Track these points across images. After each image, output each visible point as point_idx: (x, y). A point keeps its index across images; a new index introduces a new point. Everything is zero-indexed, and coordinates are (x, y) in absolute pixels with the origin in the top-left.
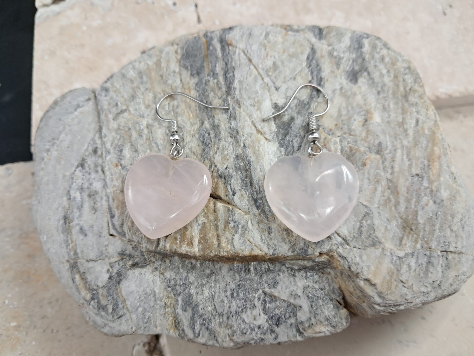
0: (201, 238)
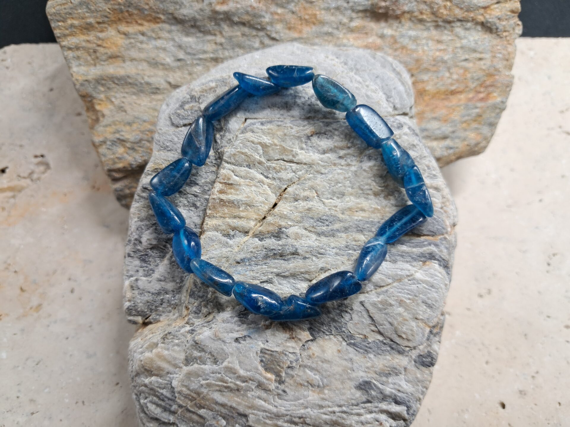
0: (225, 202)
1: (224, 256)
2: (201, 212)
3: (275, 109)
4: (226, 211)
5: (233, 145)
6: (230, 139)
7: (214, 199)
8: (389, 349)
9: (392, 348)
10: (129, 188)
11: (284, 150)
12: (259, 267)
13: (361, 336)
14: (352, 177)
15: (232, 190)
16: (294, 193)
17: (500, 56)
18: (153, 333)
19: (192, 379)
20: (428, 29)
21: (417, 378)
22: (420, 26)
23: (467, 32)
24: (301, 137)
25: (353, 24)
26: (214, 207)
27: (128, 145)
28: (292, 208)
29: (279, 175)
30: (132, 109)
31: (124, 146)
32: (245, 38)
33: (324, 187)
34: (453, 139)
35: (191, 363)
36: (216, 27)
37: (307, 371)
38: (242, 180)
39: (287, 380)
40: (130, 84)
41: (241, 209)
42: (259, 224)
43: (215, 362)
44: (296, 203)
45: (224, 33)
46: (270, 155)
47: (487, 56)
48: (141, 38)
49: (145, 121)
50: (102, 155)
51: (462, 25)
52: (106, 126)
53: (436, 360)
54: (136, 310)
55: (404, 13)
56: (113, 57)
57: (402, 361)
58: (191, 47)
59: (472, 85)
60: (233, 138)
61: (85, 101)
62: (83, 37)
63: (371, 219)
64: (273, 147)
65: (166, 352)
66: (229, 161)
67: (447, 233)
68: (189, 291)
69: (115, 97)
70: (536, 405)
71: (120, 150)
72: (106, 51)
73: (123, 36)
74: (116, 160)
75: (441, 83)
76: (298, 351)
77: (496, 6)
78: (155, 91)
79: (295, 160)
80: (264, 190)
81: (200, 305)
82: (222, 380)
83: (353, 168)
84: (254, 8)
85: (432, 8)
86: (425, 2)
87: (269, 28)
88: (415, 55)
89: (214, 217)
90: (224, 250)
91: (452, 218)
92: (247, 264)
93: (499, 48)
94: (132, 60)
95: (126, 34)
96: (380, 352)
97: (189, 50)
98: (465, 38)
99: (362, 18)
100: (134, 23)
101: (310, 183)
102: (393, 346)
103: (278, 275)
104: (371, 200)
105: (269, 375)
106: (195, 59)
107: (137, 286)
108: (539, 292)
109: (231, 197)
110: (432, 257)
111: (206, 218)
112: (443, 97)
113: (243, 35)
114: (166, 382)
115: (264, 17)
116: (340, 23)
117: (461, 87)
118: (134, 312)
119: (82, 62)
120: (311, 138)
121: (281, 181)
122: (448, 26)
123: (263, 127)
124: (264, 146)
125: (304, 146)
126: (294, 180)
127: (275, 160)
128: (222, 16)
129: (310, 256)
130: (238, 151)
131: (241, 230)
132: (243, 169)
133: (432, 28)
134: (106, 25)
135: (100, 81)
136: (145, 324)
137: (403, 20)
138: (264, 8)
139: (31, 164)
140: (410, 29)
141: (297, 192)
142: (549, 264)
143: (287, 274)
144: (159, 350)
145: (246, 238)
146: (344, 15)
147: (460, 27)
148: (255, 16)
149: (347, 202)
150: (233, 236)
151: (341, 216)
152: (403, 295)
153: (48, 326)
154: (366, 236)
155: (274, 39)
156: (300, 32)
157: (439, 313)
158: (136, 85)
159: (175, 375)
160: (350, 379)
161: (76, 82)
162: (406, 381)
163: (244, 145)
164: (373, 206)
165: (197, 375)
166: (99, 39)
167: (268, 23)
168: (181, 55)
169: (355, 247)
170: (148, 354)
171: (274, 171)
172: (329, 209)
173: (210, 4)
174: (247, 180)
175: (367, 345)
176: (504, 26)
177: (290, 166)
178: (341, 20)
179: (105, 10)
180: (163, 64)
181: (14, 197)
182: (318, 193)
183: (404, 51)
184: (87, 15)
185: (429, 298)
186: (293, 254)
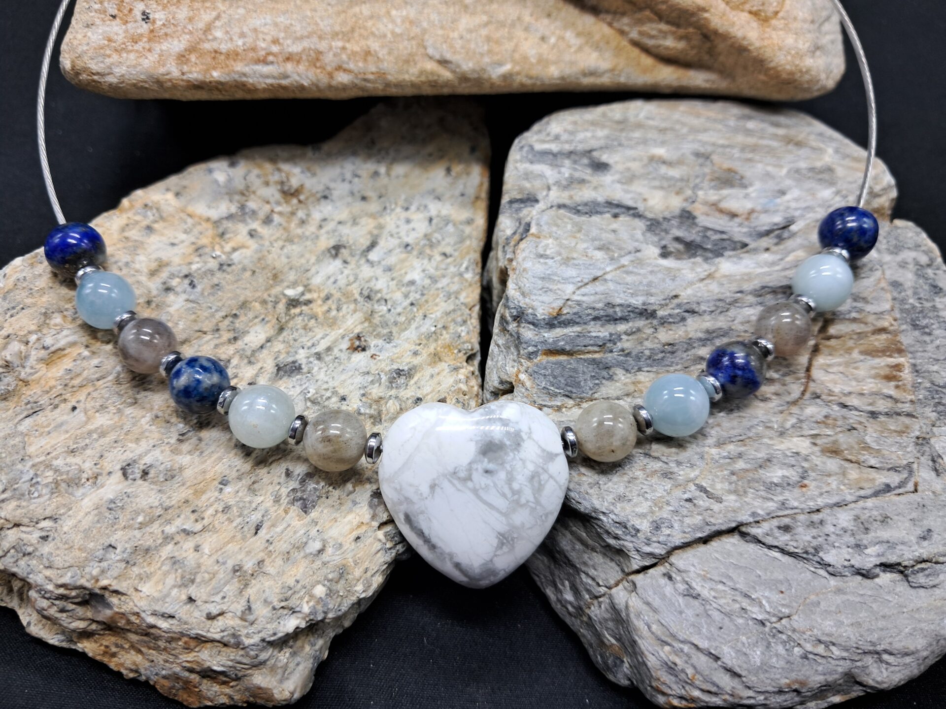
0: (884, 354)
3: (879, 518)
35: (824, 168)
43: (797, 171)
79: (810, 440)
82: (777, 157)
96: (590, 204)
109: (878, 362)
160: (620, 173)
162: (545, 176)
175: (611, 210)
177: (812, 429)
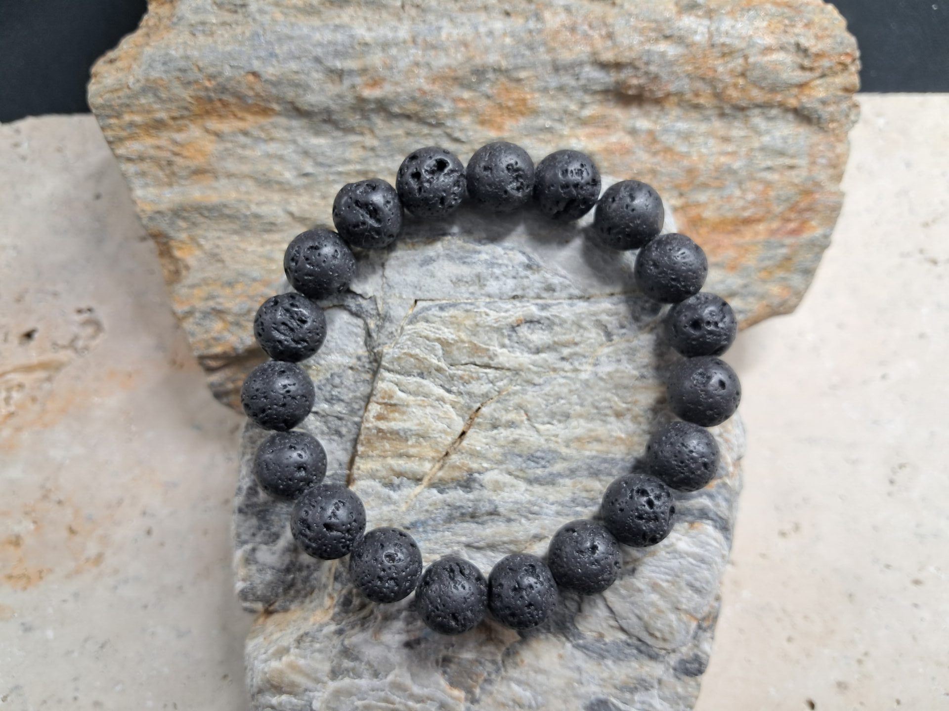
0: (385, 434)
1: (385, 518)
2: (349, 444)
3: (461, 284)
4: (388, 446)
5: (397, 343)
6: (392, 333)
7: (368, 428)
8: (635, 652)
9: (640, 651)
10: (233, 381)
11: (475, 349)
12: (439, 534)
13: (594, 634)
14: (581, 389)
15: (397, 415)
16: (492, 415)
17: (823, 161)
18: (281, 630)
19: (342, 698)
20: (707, 119)
21: (677, 693)
22: (694, 115)
23: (771, 124)
24: (502, 329)
25: (587, 113)
26: (369, 441)
27: (230, 318)
28: (489, 440)
29: (469, 387)
30: (233, 258)
31: (224, 320)
32: (411, 139)
33: (539, 405)
34: (743, 296)
35: (340, 677)
36: (364, 123)
37: (514, 686)
38: (411, 398)
39: (483, 697)
40: (229, 216)
41: (410, 443)
42: (438, 465)
43: (376, 675)
44: (495, 431)
45: (377, 132)
46: (454, 358)
47: (803, 162)
48: (242, 139)
49: (254, 280)
50: (189, 333)
51: (763, 113)
52: (193, 286)
53: (706, 666)
54: (254, 594)
55: (668, 95)
56: (199, 172)
57: (656, 670)
58: (323, 153)
59: (778, 209)
60: (397, 330)
61: (158, 243)
62: (149, 141)
63: (610, 455)
64: (459, 344)
65: (302, 662)
66: (391, 367)
67: (727, 475)
68: (333, 570)
69: (205, 238)
70: (862, 703)
71: (217, 326)
72: (188, 163)
73: (213, 138)
74: (212, 342)
75: (727, 207)
76: (499, 658)
77: (818, 82)
78: (269, 228)
79: (493, 363)
80: (445, 413)
81: (350, 593)
82: (386, 700)
83: (583, 376)
84: (424, 93)
85: (715, 88)
86: (703, 79)
87: (449, 123)
88: (686, 163)
89: (368, 456)
90: (385, 509)
91: (736, 449)
92: (421, 529)
93: (821, 148)
94: (230, 176)
95: (218, 135)
96: (622, 657)
97: (321, 159)
98: (768, 132)
99: (601, 102)
100: (232, 117)
101: (515, 400)
102: (643, 648)
103: (468, 546)
104: (611, 423)
105: (456, 693)
106: (332, 174)
107: (255, 558)
108: (875, 528)
109: (395, 425)
110: (704, 514)
111: (357, 459)
112: (730, 228)
113: (408, 134)
114: (303, 702)
115: (441, 106)
116: (565, 112)
117: (760, 212)
118: (251, 597)
119: (149, 180)
120: (517, 328)
121: (471, 397)
122: (740, 114)
123: (444, 314)
124: (445, 344)
125: (507, 341)
126: (490, 395)
127: (462, 365)
128: (373, 106)
129: (517, 517)
130: (405, 353)
131: (411, 476)
132: (411, 379)
133: (713, 119)
134: (187, 122)
135: (179, 213)
136: (268, 613)
137: (667, 106)
138: (441, 91)
139: (72, 326)
140: (679, 118)
141: (496, 415)
142: (892, 482)
143: (482, 544)
144: (292, 658)
145: (418, 489)
146: (570, 98)
147: (758, 116)
148: (427, 104)
149: (575, 428)
150: (399, 486)
151: (564, 451)
152: (658, 575)
153: (115, 588)
154: (604, 483)
155: (457, 140)
156: (500, 128)
157: (711, 599)
158: (238, 218)
159: (317, 694)
160: (577, 696)
161: (142, 214)
162: (661, 698)
163: (413, 342)
164: (614, 434)
165: (349, 693)
166: (175, 142)
167: (447, 116)
168: (309, 168)
169: (586, 501)
170: (275, 664)
171: (460, 381)
172: (546, 440)
173: (353, 87)
174: (419, 398)
175: (603, 646)
176: (832, 114)
177: (486, 373)
178: (567, 106)
179: (184, 99)
180: (279, 183)
181: (49, 379)
182: (529, 414)
183: (669, 156)
184: (156, 106)
185: (696, 579)
186: (491, 514)
